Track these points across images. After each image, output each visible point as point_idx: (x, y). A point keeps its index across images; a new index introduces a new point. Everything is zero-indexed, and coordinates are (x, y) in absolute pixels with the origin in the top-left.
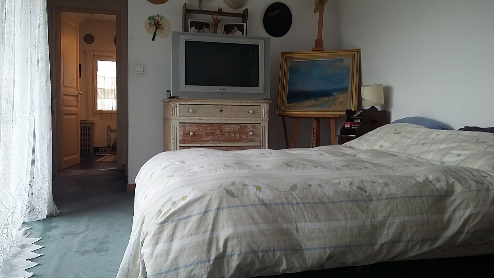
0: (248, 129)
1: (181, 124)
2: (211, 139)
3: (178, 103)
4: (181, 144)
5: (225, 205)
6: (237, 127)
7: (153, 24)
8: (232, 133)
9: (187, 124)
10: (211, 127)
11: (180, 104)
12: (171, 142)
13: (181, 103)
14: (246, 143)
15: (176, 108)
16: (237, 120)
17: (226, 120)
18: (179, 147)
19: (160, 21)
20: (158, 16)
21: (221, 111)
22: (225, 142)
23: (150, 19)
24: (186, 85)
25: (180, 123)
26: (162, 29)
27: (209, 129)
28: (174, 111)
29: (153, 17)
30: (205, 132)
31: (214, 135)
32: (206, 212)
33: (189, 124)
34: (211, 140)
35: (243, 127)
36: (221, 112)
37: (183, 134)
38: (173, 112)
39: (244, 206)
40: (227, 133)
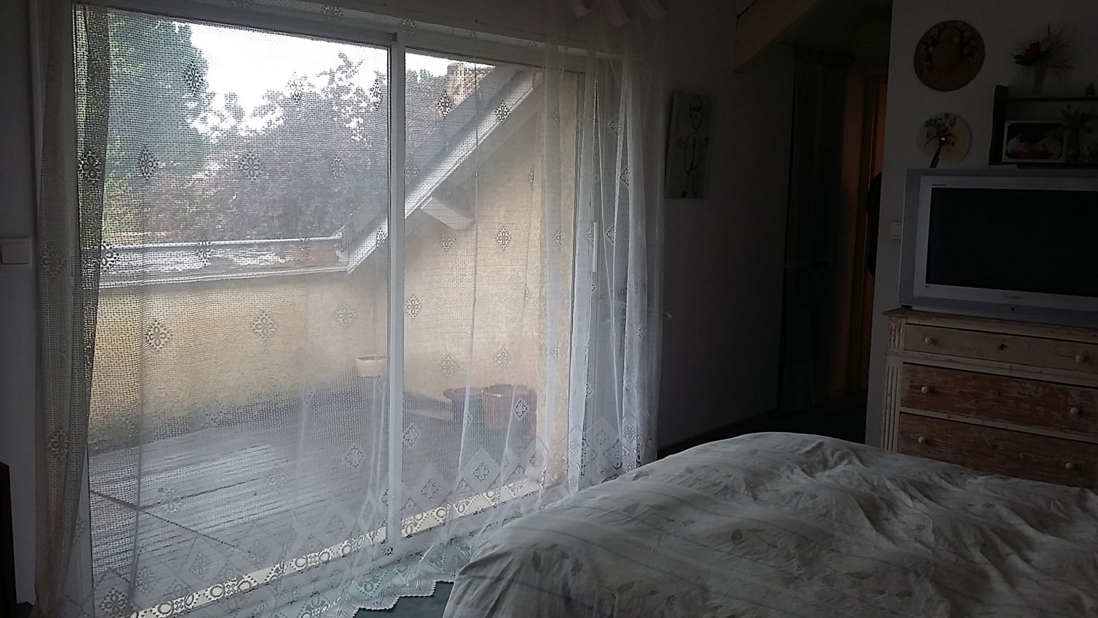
0: (1069, 399)
1: (907, 365)
2: (974, 408)
3: (904, 321)
4: (903, 406)
5: (521, 579)
6: (1041, 389)
7: (935, 134)
8: (1026, 403)
9: (920, 367)
10: (974, 382)
11: (907, 324)
12: (885, 400)
13: (910, 321)
14: (1061, 430)
15: (899, 330)
16: (1041, 372)
17: (1011, 369)
18: (901, 412)
19: (950, 128)
20: (947, 116)
21: (1002, 347)
22: (1006, 420)
23: (928, 124)
24: (927, 282)
25: (904, 363)
26: (953, 144)
27: (970, 386)
28: (895, 337)
29: (935, 120)
30: (958, 390)
31: (979, 400)
32: (499, 579)
33: (924, 368)
34: (972, 410)
35: (1056, 391)
36: (1000, 350)
37: (910, 387)
38: (893, 338)
39: (540, 589)
40: (1012, 399)
